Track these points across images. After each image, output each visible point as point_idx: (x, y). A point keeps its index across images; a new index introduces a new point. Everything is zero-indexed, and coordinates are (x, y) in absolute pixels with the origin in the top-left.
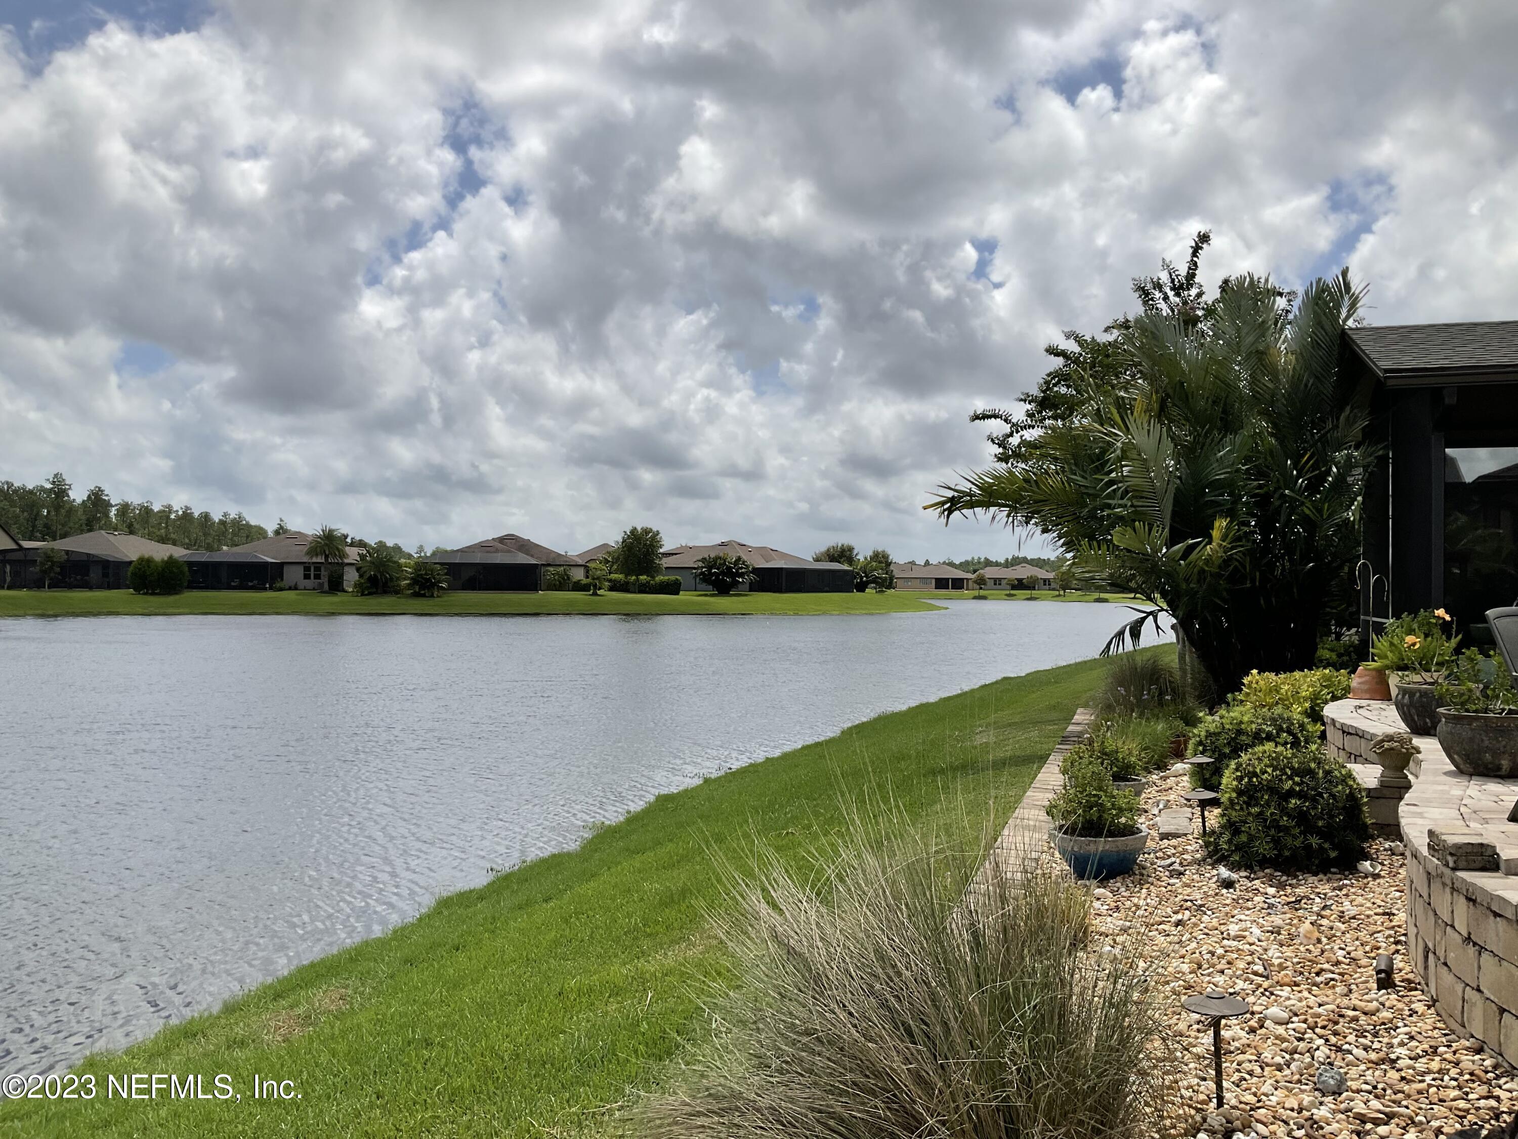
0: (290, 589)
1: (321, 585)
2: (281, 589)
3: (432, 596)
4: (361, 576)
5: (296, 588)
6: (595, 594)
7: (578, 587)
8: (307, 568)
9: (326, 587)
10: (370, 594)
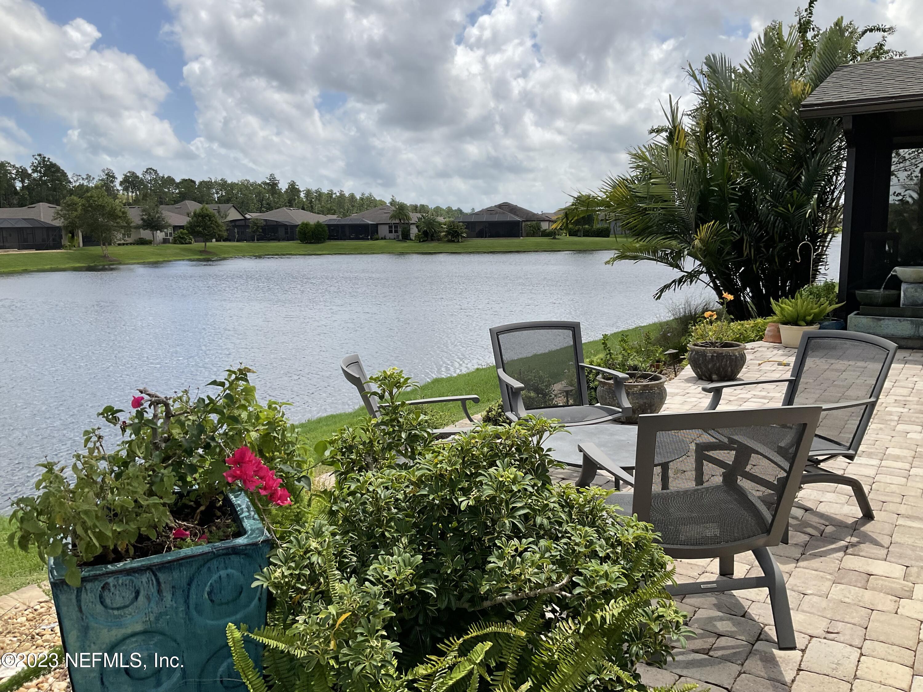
0: (382, 239)
1: (398, 236)
2: (377, 239)
3: (458, 242)
4: (419, 231)
5: (385, 239)
6: (554, 238)
7: (545, 234)
8: (390, 227)
9: (400, 237)
10: (423, 241)
